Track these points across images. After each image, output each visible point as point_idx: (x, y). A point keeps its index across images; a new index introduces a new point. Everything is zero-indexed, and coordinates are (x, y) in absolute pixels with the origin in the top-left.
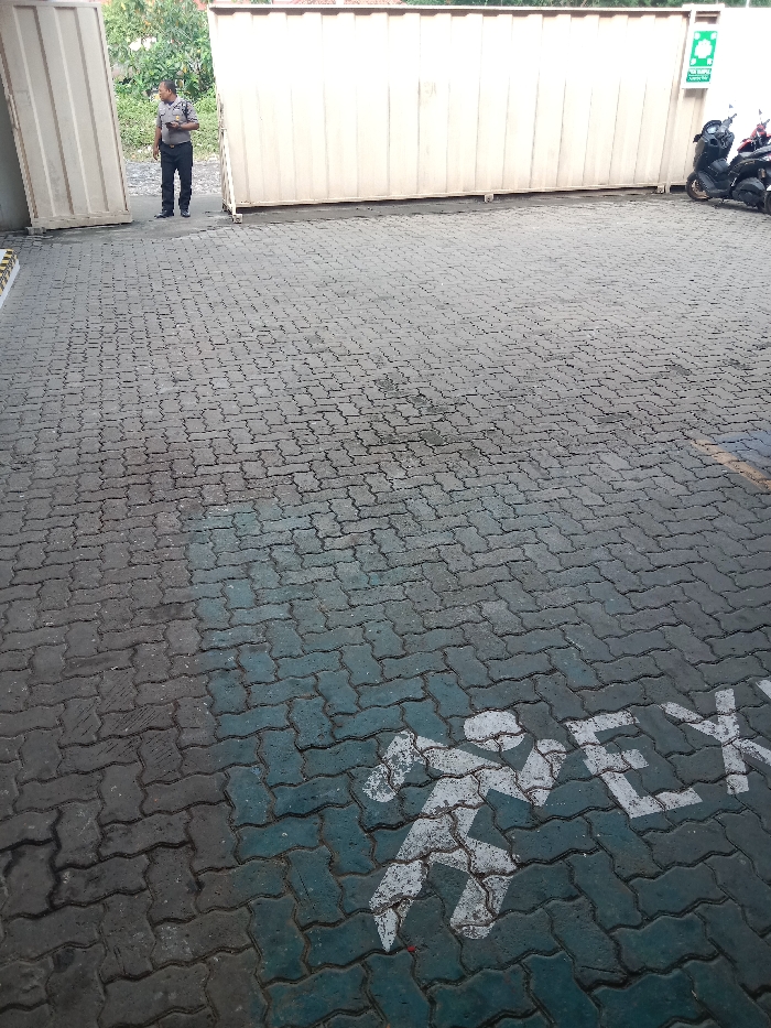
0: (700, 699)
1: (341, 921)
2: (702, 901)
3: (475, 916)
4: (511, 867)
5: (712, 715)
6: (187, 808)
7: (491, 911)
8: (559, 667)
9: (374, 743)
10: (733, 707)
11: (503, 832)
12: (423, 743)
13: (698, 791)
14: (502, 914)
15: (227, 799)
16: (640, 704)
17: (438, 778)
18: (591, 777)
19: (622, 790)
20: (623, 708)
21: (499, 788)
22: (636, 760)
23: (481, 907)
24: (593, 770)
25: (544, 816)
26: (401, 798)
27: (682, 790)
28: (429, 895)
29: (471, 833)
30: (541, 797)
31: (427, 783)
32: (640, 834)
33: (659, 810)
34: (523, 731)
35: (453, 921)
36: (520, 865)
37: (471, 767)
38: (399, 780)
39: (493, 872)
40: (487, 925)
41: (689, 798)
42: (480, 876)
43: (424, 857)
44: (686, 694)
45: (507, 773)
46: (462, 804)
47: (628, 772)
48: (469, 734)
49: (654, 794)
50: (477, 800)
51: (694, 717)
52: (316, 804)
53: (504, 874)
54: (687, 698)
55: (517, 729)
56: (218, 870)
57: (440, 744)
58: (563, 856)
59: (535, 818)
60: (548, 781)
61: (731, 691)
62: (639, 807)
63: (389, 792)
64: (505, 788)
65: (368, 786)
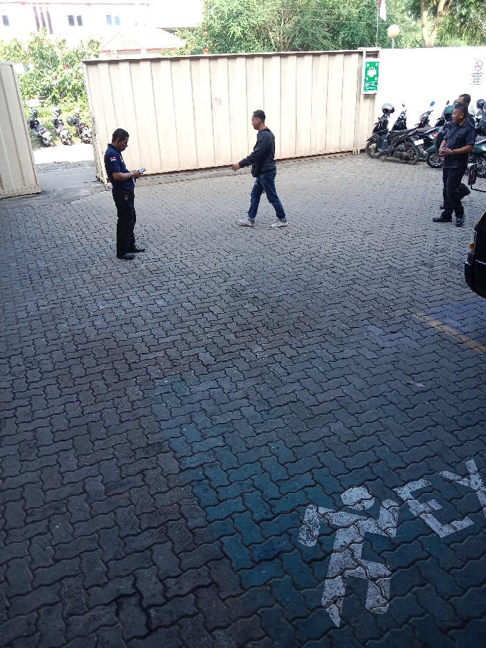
0: (458, 467)
1: (309, 615)
3: (378, 601)
4: (388, 573)
5: (466, 475)
6: (206, 564)
7: (385, 598)
8: (381, 457)
9: (296, 513)
10: (476, 469)
11: (379, 555)
12: (322, 510)
13: (470, 518)
14: (391, 599)
15: (226, 556)
16: (430, 473)
17: (336, 530)
18: (415, 518)
19: (433, 523)
20: (421, 478)
21: (370, 531)
22: (434, 505)
23: (379, 596)
24: (415, 513)
25: (398, 543)
26: (319, 543)
27: (462, 519)
28: (350, 594)
29: (363, 557)
30: (393, 532)
31: (331, 533)
32: (448, 545)
33: (454, 531)
34: (373, 496)
35: (367, 606)
36: (393, 571)
37: (352, 520)
38: (316, 533)
39: (380, 577)
40: (385, 605)
41: (467, 523)
42: (374, 580)
43: (342, 574)
44: (450, 465)
45: (370, 521)
46: (353, 542)
47: (433, 512)
48: (345, 502)
49: (449, 523)
50: (360, 539)
51: (458, 477)
52: (276, 552)
53: (385, 577)
54: (451, 467)
55: (370, 496)
56: (235, 597)
57: (331, 510)
58: (413, 563)
59: (392, 544)
60: (394, 524)
61: (473, 460)
62: (444, 531)
63: (313, 541)
64: (373, 530)
65: (301, 539)
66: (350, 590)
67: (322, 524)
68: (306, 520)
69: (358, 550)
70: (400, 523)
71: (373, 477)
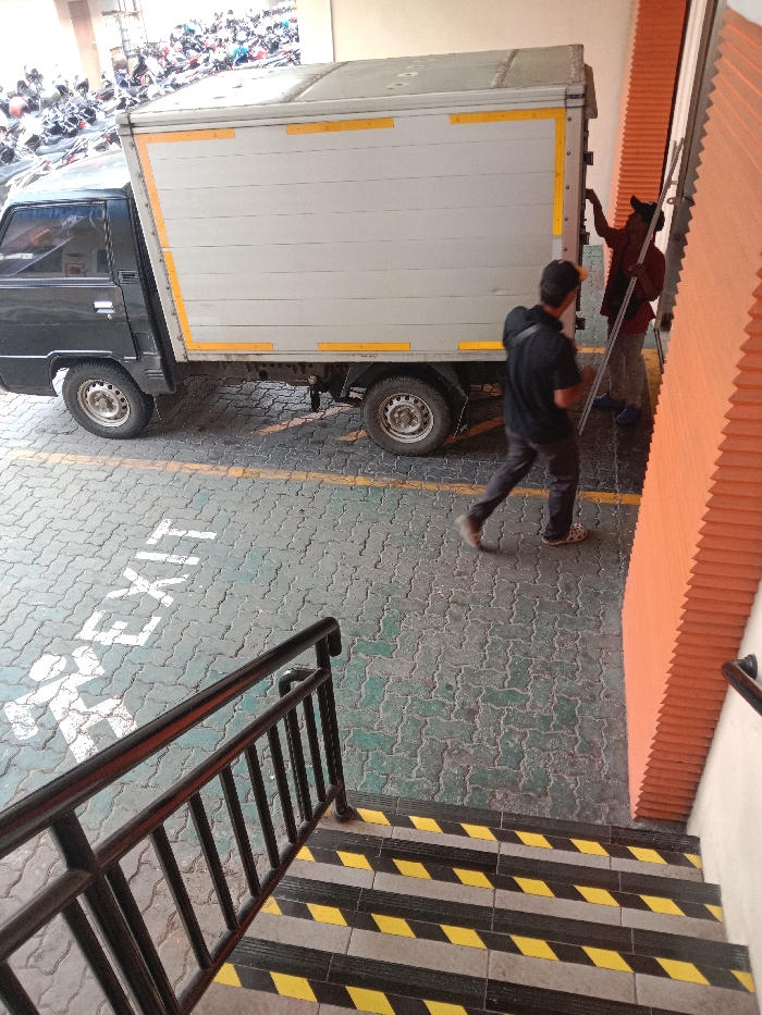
0: (120, 582)
2: (195, 647)
3: (125, 726)
5: (130, 584)
7: (129, 719)
10: (136, 574)
11: (101, 694)
12: (22, 700)
13: (156, 615)
14: (134, 716)
16: (98, 604)
18: (111, 647)
19: (128, 640)
20: (93, 612)
21: (80, 683)
22: (120, 625)
24: (108, 644)
25: (109, 676)
26: (42, 725)
27: (150, 620)
29: (88, 707)
31: (45, 711)
32: (151, 647)
33: (150, 634)
34: (61, 656)
35: (119, 736)
36: (121, 698)
37: (57, 688)
38: (31, 721)
39: (114, 709)
41: (156, 620)
42: (110, 715)
43: (80, 732)
44: (112, 584)
45: (73, 677)
46: (71, 702)
48: (38, 679)
49: (142, 631)
50: (75, 696)
51: (126, 590)
53: (118, 706)
55: (58, 658)
57: (30, 694)
58: (133, 680)
59: (107, 679)
61: (128, 569)
62: (141, 639)
63: (32, 729)
64: (82, 681)
65: (20, 736)
66: (96, 737)
67: (31, 710)
68: (11, 718)
69: (80, 705)
70: (100, 659)
71: (49, 640)
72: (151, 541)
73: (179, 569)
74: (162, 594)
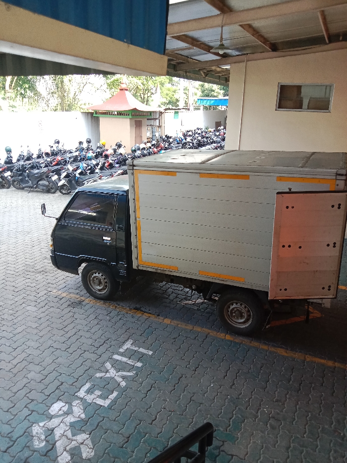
0: (103, 369)
3: (88, 452)
4: (88, 436)
5: (107, 371)
7: (91, 448)
9: (27, 434)
10: (111, 366)
11: (80, 430)
12: (41, 424)
13: (117, 391)
16: (90, 378)
17: (53, 430)
18: (91, 404)
19: (100, 402)
20: (86, 382)
21: (72, 421)
22: (98, 393)
24: (90, 402)
25: (87, 420)
27: (113, 393)
28: (74, 456)
29: (73, 435)
30: (83, 416)
31: (51, 433)
32: (111, 409)
33: (111, 401)
35: (84, 457)
37: (60, 421)
38: (43, 437)
39: (85, 440)
40: (92, 452)
41: (115, 394)
42: (82, 443)
43: (65, 450)
45: (69, 416)
46: (65, 431)
47: (100, 397)
48: (52, 414)
49: (107, 398)
50: (68, 428)
51: (104, 374)
53: (87, 439)
54: (99, 370)
55: (65, 404)
57: (47, 421)
58: (98, 425)
59: (84, 422)
60: (82, 411)
61: (108, 363)
62: (106, 403)
63: (43, 442)
64: (73, 420)
65: (35, 445)
66: (72, 455)
67: (45, 431)
68: (34, 433)
69: (69, 434)
70: (84, 410)
71: (62, 393)
72: (121, 350)
73: (132, 368)
74: (121, 380)
